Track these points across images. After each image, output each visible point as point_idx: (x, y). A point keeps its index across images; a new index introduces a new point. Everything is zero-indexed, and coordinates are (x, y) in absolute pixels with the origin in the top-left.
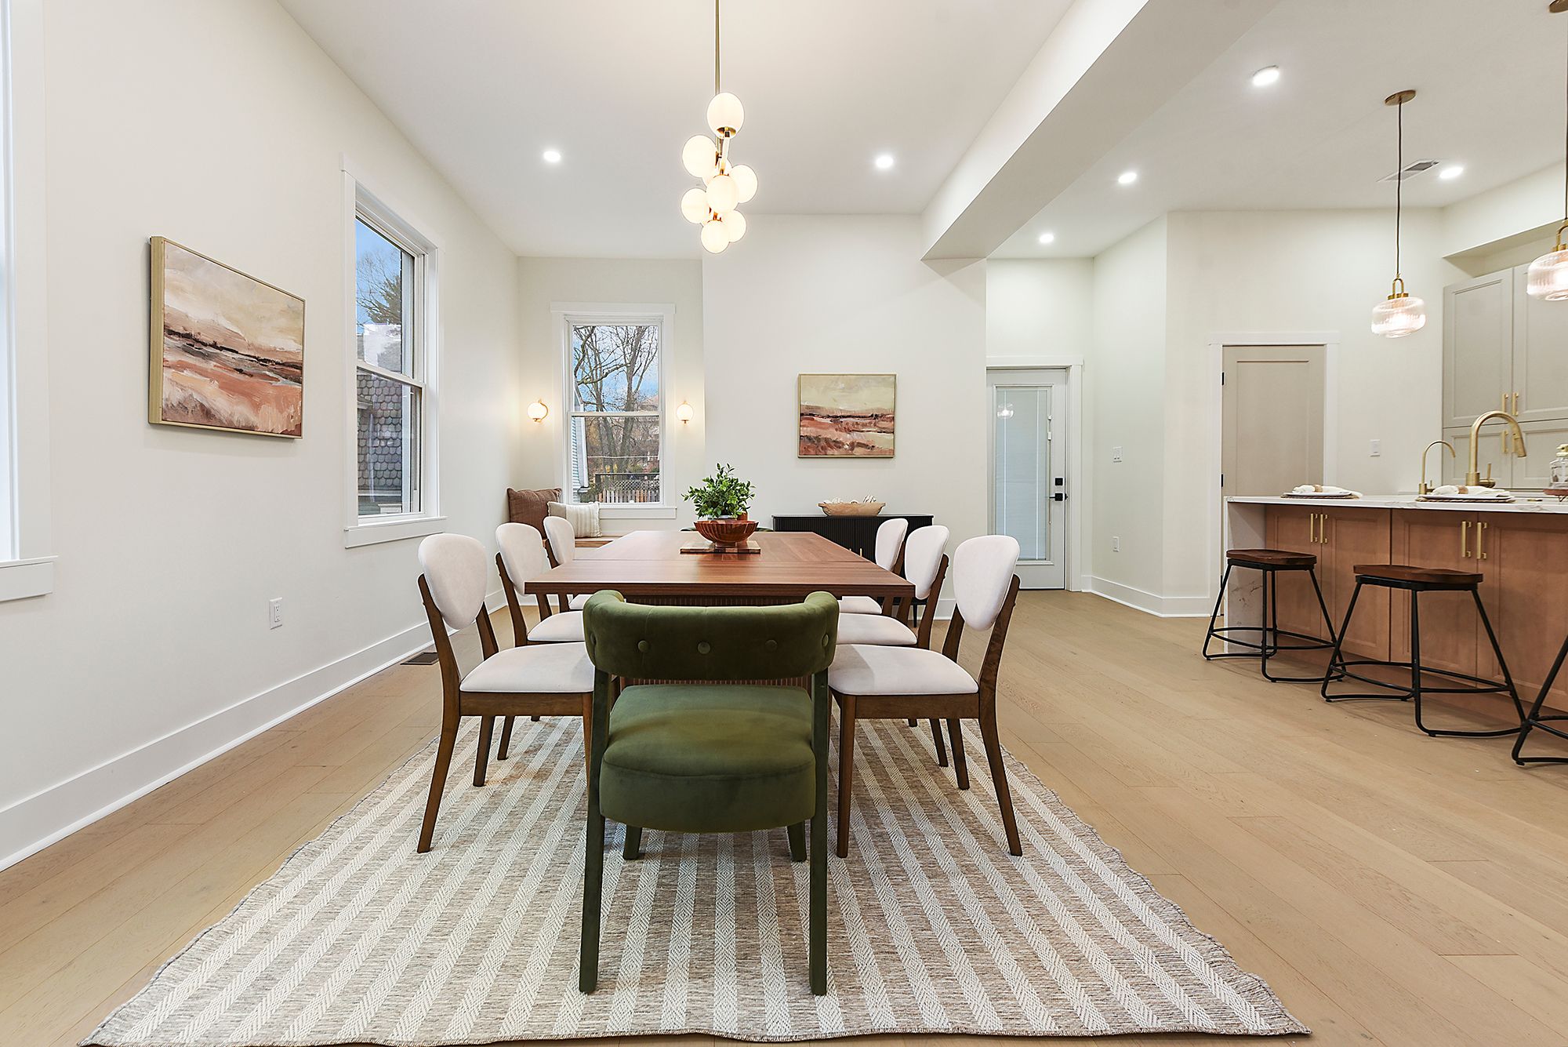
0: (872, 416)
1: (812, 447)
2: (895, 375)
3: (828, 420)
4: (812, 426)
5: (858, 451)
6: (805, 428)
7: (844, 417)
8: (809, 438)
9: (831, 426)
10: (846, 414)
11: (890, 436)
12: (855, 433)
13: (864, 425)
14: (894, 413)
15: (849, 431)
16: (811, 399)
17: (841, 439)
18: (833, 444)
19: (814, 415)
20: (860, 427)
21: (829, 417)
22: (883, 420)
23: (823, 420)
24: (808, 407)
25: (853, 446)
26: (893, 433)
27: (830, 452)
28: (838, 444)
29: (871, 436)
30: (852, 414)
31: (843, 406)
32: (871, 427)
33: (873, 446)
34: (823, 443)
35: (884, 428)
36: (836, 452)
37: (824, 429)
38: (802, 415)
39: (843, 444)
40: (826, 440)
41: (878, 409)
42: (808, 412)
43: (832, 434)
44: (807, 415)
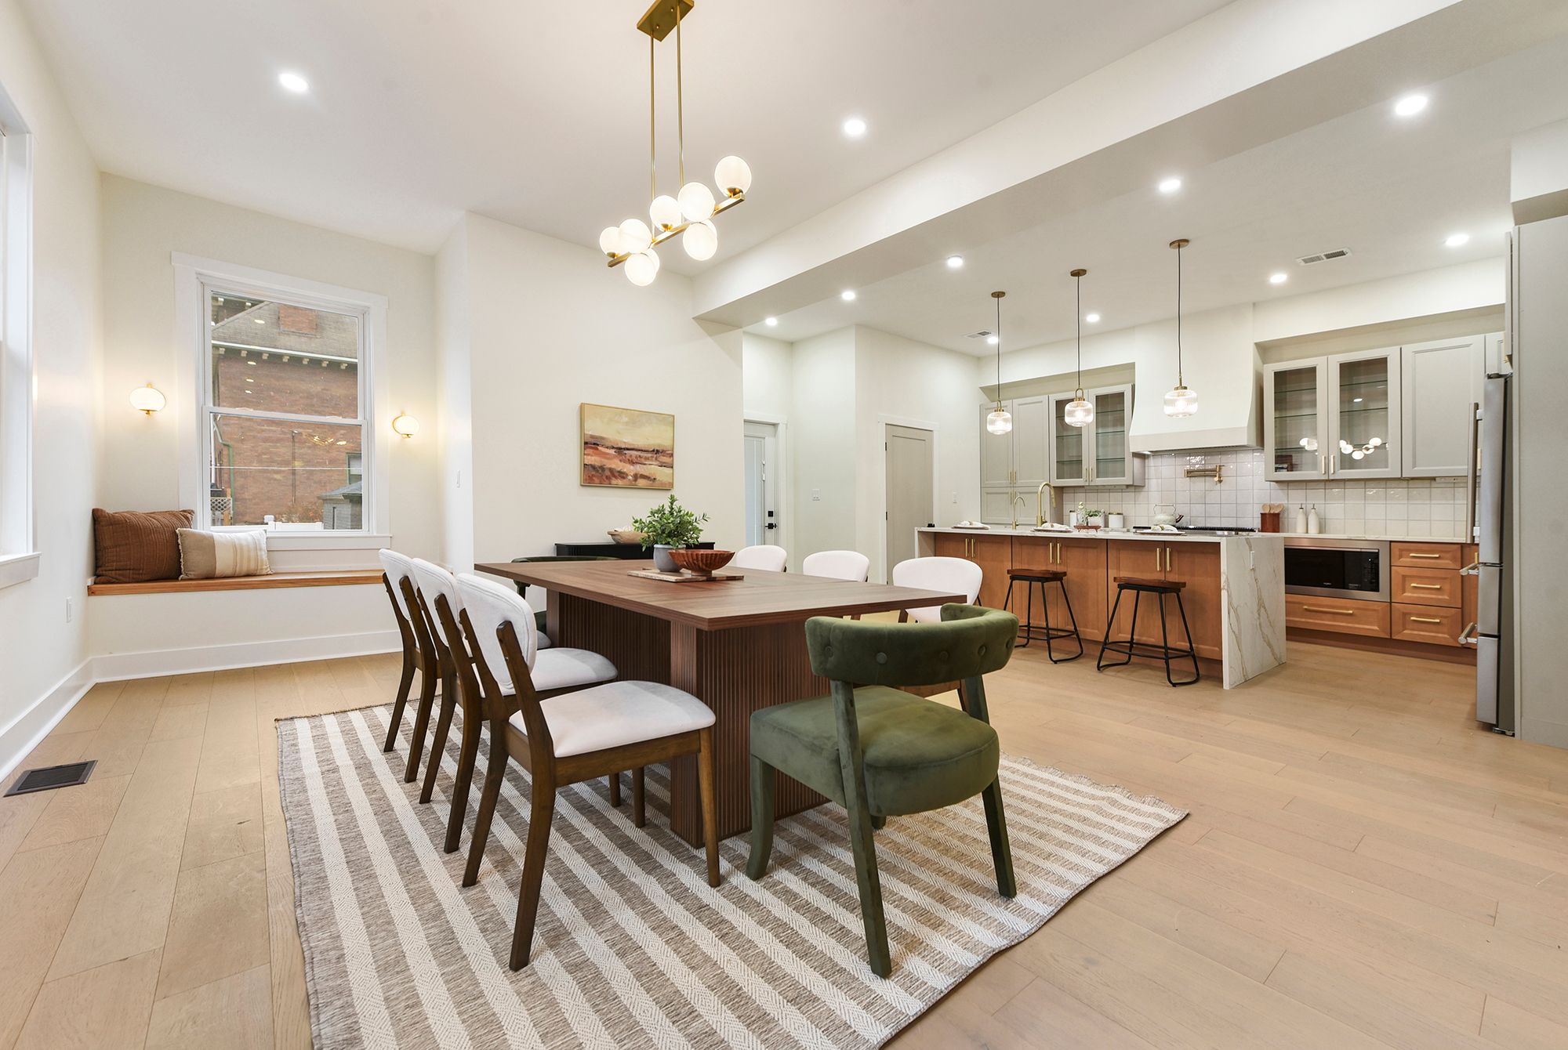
0: (653, 451)
1: (596, 476)
2: (673, 416)
3: (612, 452)
4: (596, 454)
5: (641, 482)
6: (589, 457)
7: (628, 449)
8: (593, 467)
9: (615, 457)
10: (629, 447)
11: (668, 471)
12: (638, 466)
13: (647, 459)
14: (673, 450)
15: (632, 463)
16: (594, 428)
17: (625, 470)
18: (617, 474)
19: (598, 445)
20: (643, 461)
21: (613, 448)
22: (662, 455)
23: (608, 451)
24: (592, 437)
25: (636, 477)
26: (672, 467)
27: (614, 481)
28: (622, 475)
29: (652, 468)
30: (636, 447)
31: (627, 439)
32: (652, 461)
33: (655, 479)
34: (607, 473)
35: (664, 463)
36: (620, 482)
37: (608, 459)
38: (586, 443)
39: (627, 475)
40: (611, 470)
41: (659, 445)
42: (593, 441)
43: (617, 464)
44: (591, 444)
